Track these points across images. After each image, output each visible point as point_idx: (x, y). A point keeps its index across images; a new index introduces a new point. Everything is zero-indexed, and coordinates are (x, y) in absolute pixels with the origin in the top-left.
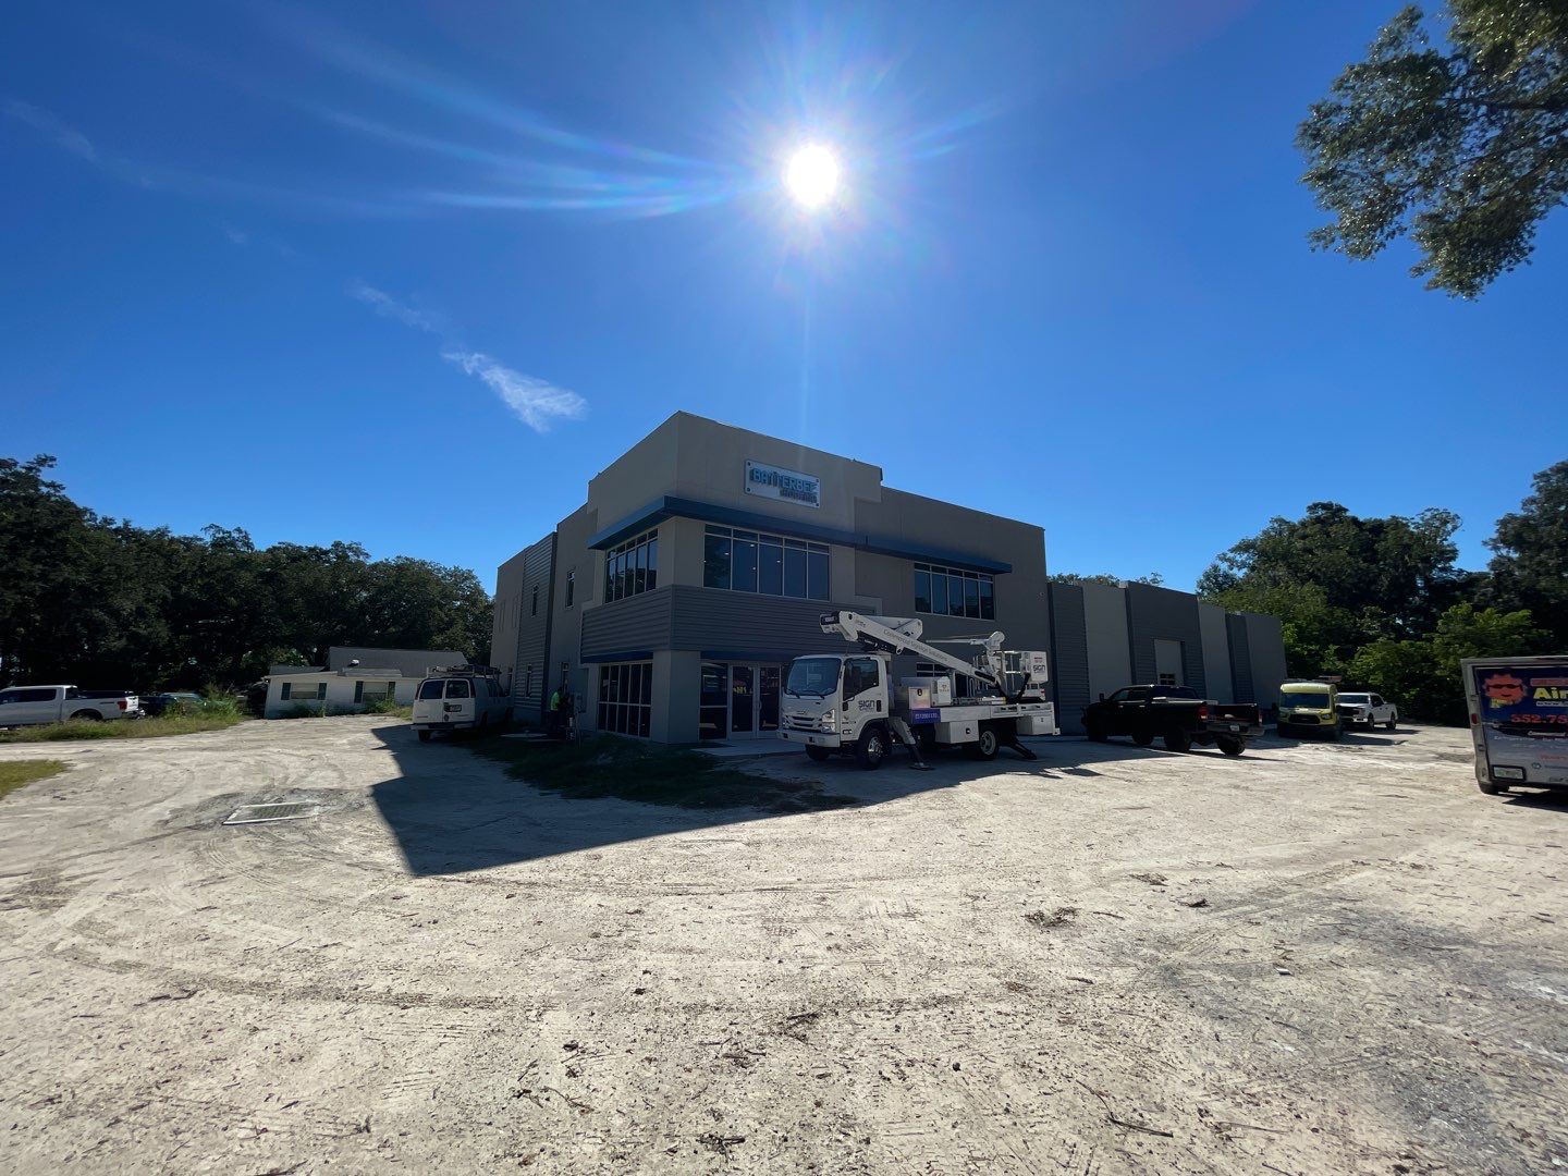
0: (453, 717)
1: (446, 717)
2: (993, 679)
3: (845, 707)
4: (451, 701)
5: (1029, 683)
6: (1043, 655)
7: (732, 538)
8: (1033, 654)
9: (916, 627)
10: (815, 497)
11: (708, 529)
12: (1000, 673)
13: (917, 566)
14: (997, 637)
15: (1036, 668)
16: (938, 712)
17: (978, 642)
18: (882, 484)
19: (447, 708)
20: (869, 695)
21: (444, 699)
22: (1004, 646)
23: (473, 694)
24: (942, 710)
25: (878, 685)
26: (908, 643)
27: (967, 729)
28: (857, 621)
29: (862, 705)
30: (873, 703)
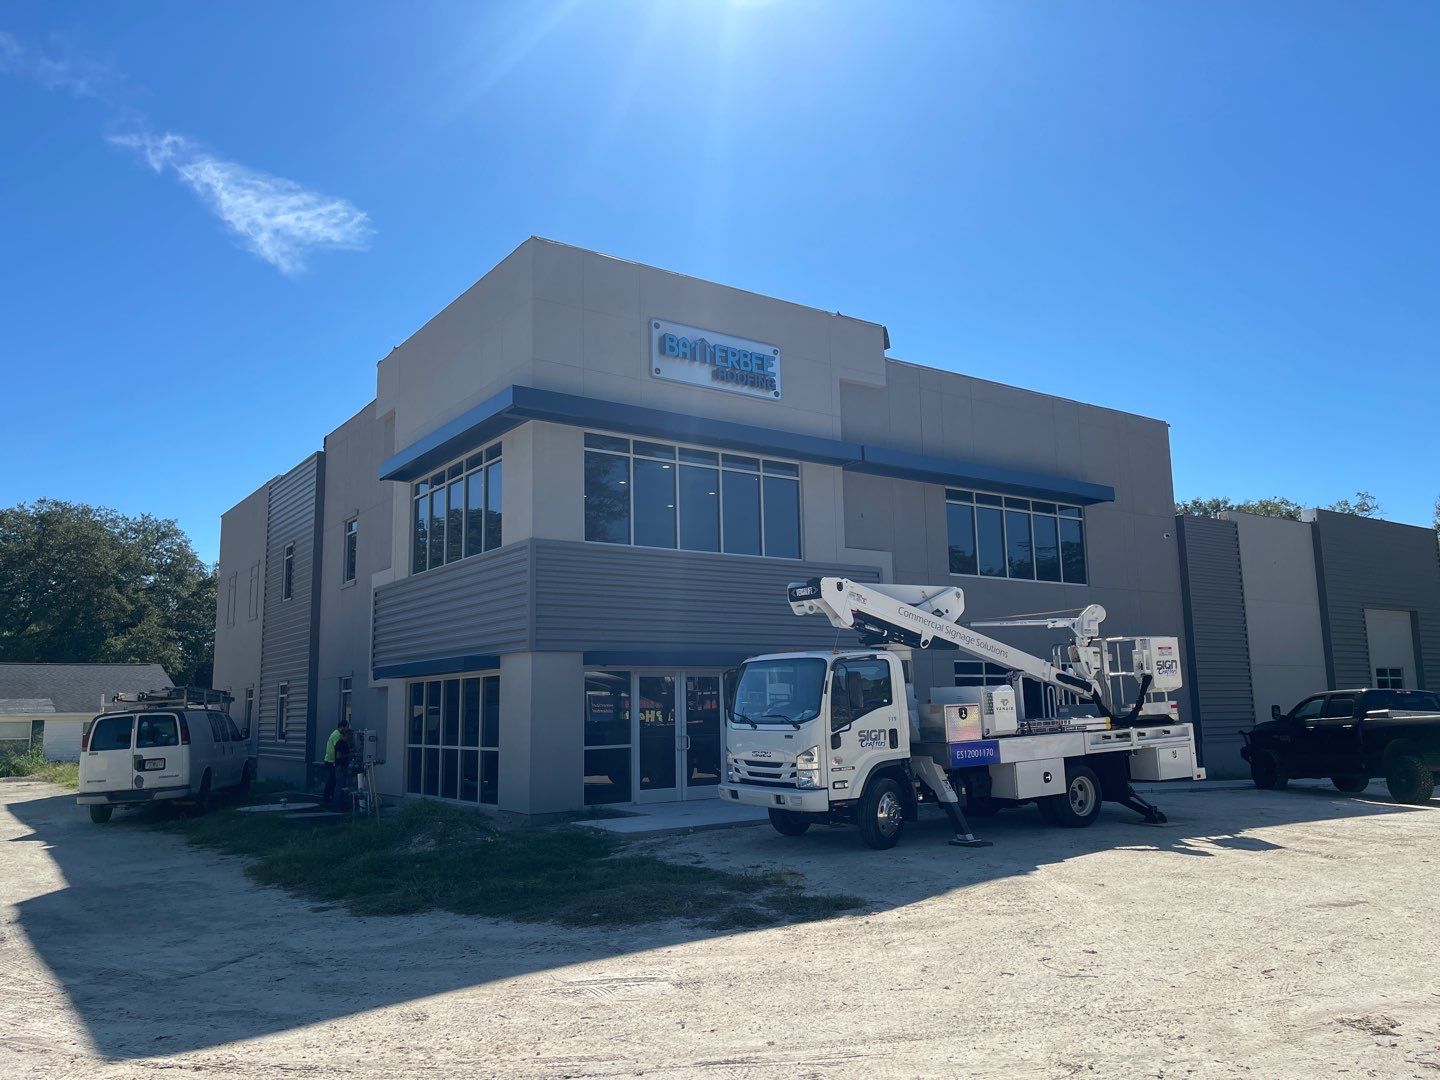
0: (150, 780)
1: (139, 780)
2: (1087, 686)
3: (836, 742)
4: (147, 753)
5: (1150, 691)
6: (1172, 642)
7: (632, 456)
8: (1156, 642)
9: (953, 601)
10: (773, 381)
11: (589, 440)
12: (1100, 676)
13: (950, 495)
14: (1093, 615)
15: (1162, 666)
16: (996, 746)
17: (1061, 623)
18: (888, 353)
19: (140, 764)
20: (876, 720)
21: (134, 750)
22: (1105, 629)
23: (187, 738)
24: (1002, 742)
25: (890, 702)
26: (941, 628)
27: (1046, 774)
28: (852, 594)
29: (866, 738)
30: (882, 734)
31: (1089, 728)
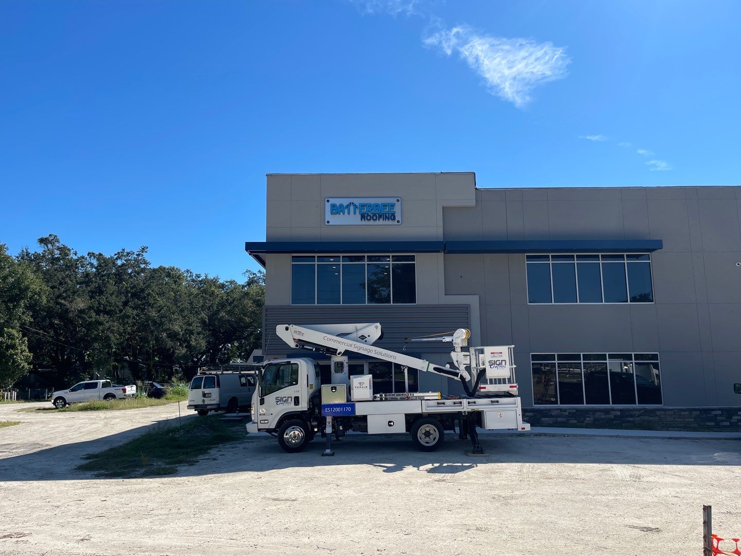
0: (207, 401)
1: (204, 401)
2: (456, 375)
3: (262, 402)
4: (207, 391)
5: (484, 378)
9: (374, 331)
10: (394, 216)
11: (294, 259)
13: (530, 258)
17: (447, 339)
19: (204, 395)
21: (202, 390)
23: (219, 386)
24: (357, 405)
25: (297, 384)
26: (351, 345)
27: (390, 422)
28: (295, 332)
29: (279, 400)
30: (290, 399)
31: (426, 398)
